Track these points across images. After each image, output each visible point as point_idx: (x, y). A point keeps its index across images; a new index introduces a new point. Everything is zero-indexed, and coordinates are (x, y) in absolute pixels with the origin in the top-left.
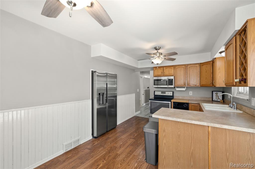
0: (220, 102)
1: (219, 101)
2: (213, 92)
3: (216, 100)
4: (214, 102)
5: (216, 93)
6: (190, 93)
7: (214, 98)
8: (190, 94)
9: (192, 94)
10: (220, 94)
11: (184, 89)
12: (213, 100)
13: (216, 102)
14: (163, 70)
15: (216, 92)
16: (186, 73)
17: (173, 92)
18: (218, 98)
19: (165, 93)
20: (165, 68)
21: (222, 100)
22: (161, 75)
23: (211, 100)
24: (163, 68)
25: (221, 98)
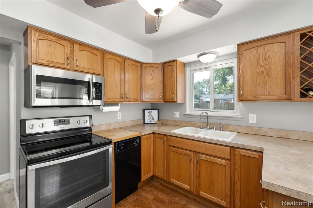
0: (156, 123)
1: (153, 122)
2: (145, 110)
3: (149, 122)
4: (145, 125)
5: (149, 113)
7: (147, 120)
8: (118, 118)
10: (155, 113)
12: (145, 122)
13: (149, 125)
15: (148, 111)
17: (90, 118)
18: (151, 118)
19: (69, 123)
20: (76, 47)
21: (158, 120)
22: (66, 66)
23: (142, 122)
24: (72, 46)
25: (156, 118)
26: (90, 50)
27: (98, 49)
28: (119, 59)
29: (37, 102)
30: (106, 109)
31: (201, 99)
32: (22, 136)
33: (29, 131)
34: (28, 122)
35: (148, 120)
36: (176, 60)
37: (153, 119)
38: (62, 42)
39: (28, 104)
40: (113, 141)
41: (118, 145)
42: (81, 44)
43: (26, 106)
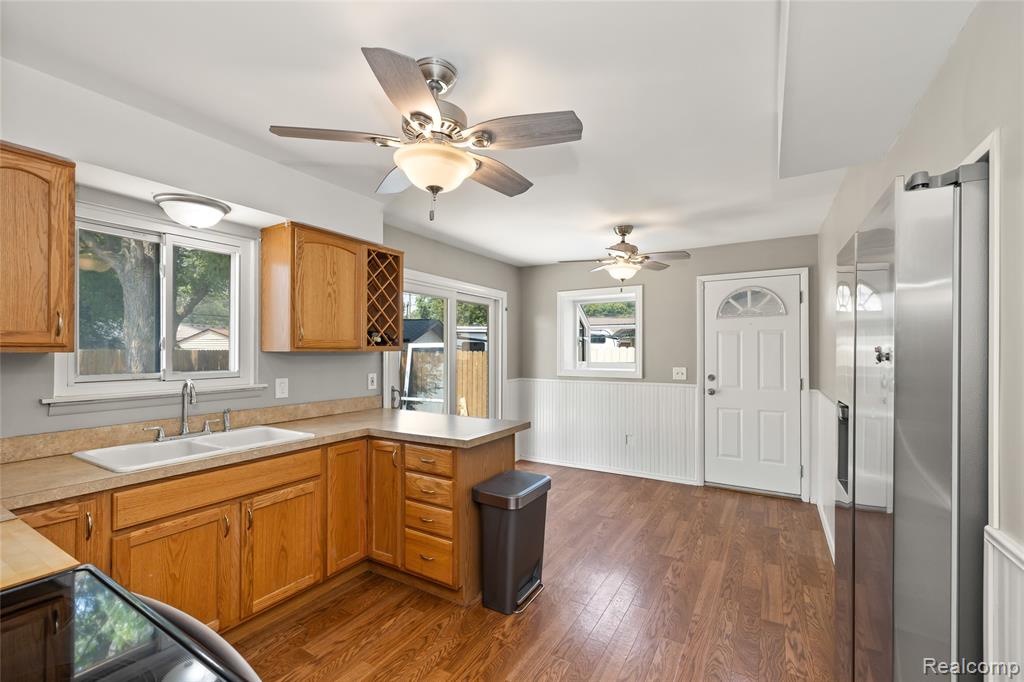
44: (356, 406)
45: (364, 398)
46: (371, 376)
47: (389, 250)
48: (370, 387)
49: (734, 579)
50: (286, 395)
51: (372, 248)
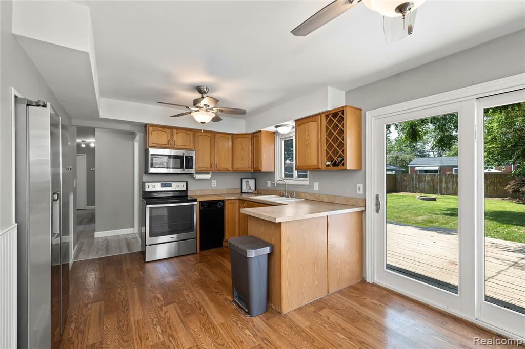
0: (252, 193)
1: (250, 192)
4: (243, 194)
5: (246, 182)
6: (213, 183)
8: (213, 186)
9: (215, 185)
11: (208, 176)
12: (243, 192)
14: (172, 135)
15: (246, 180)
16: (213, 145)
17: (187, 183)
19: (170, 186)
20: (175, 131)
21: (255, 190)
22: (167, 146)
23: (240, 192)
24: (172, 131)
25: (253, 188)
26: (184, 131)
27: (190, 130)
28: (209, 135)
29: (152, 170)
30: (198, 177)
31: (411, 167)
32: (143, 192)
33: (147, 190)
34: (147, 184)
35: (245, 190)
36: (261, 131)
37: (250, 189)
38: (166, 130)
39: (146, 172)
40: (198, 200)
41: (202, 203)
42: (177, 128)
43: (145, 173)
44: (347, 202)
45: (352, 198)
46: (358, 185)
47: (336, 109)
48: (358, 192)
49: (122, 313)
50: (318, 190)
51: (326, 114)
